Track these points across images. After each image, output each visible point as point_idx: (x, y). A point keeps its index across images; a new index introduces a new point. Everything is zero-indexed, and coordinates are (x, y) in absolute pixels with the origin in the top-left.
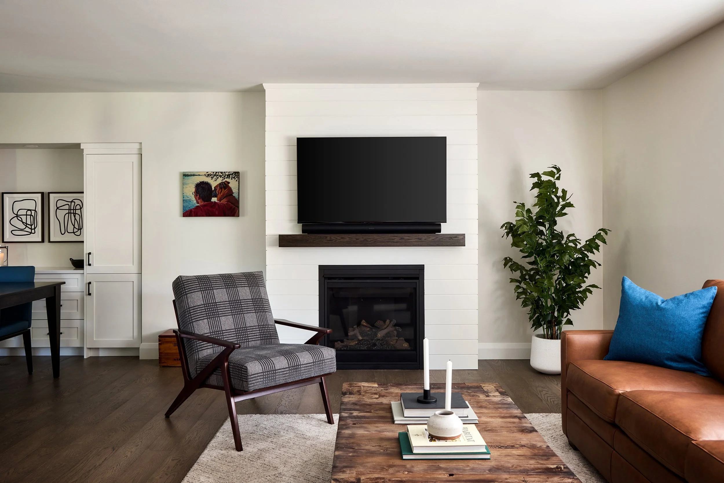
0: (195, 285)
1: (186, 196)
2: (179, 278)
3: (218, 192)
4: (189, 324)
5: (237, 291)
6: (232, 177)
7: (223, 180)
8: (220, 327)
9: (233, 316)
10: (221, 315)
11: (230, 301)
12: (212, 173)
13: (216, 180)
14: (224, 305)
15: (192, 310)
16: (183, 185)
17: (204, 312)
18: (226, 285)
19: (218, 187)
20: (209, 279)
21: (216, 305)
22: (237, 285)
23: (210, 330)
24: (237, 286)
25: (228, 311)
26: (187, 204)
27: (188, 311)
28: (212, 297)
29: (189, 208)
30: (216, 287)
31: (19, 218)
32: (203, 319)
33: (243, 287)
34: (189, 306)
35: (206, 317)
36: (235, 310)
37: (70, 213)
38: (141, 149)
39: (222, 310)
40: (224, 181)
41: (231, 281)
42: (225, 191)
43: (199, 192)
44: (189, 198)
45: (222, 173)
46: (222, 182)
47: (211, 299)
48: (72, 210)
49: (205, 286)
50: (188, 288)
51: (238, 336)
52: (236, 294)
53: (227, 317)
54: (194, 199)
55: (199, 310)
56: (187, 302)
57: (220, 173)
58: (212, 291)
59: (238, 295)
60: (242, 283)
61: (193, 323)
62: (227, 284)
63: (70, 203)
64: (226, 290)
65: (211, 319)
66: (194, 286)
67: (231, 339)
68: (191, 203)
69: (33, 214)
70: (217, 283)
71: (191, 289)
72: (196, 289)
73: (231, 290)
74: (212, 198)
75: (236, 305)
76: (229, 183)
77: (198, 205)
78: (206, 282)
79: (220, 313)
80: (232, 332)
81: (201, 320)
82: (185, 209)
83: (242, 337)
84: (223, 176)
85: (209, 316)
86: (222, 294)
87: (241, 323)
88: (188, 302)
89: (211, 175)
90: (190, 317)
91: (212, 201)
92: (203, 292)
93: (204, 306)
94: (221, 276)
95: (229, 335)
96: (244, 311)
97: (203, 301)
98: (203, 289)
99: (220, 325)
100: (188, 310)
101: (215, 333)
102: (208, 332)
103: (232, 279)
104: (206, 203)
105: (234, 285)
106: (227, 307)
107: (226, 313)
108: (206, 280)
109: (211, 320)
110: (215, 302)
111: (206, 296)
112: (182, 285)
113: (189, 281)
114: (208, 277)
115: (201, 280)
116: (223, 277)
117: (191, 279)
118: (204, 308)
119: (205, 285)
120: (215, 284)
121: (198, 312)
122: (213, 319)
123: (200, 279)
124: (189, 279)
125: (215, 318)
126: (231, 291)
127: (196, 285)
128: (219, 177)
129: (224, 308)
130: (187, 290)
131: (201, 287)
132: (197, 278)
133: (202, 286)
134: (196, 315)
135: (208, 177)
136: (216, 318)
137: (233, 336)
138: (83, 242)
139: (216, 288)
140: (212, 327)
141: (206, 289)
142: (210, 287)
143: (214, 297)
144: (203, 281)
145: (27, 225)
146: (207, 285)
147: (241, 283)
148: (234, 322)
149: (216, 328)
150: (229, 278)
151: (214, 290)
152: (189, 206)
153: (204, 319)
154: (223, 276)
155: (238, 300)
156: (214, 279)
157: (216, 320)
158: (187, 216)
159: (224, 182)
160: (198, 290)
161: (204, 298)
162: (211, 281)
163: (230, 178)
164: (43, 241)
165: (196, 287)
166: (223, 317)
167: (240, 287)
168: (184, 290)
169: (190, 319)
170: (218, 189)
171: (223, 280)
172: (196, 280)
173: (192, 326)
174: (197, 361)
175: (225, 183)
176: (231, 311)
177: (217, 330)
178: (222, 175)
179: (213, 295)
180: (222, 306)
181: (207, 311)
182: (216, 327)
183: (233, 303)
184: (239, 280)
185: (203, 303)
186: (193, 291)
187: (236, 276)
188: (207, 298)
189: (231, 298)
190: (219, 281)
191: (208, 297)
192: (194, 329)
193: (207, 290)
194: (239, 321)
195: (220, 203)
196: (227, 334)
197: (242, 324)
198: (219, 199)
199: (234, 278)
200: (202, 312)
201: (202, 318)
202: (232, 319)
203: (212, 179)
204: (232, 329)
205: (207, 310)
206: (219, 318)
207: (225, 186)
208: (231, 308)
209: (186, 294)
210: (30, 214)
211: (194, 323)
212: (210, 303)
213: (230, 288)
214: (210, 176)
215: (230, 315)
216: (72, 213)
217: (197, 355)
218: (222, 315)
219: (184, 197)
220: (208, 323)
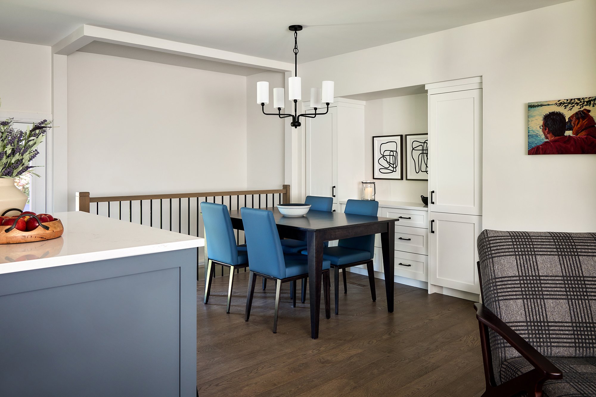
0: (506, 245)
1: (532, 130)
2: (484, 233)
3: (573, 123)
4: (493, 301)
5: (578, 262)
6: (594, 103)
7: (580, 108)
8: (544, 315)
9: (570, 301)
10: (547, 297)
11: (565, 277)
12: (565, 101)
13: (571, 109)
14: (554, 282)
15: (499, 282)
16: (528, 117)
17: (518, 287)
18: (559, 250)
19: (573, 117)
20: (531, 239)
21: (540, 280)
22: (579, 252)
23: (526, 318)
24: (579, 254)
25: (561, 291)
26: (534, 140)
27: (493, 283)
28: (532, 267)
29: (536, 144)
30: (541, 251)
31: (384, 158)
32: (515, 299)
33: (590, 256)
34: (495, 275)
35: (521, 297)
36: (573, 292)
37: (423, 153)
38: (482, 82)
39: (550, 289)
40: (582, 109)
41: (569, 245)
42: (585, 122)
43: (548, 125)
44: (535, 132)
45: (579, 99)
46: (579, 111)
47: (531, 269)
48: (425, 150)
49: (522, 248)
50: (495, 248)
51: (578, 335)
52: (576, 267)
53: (558, 301)
54: (541, 133)
55: (509, 284)
56: (492, 269)
57: (576, 100)
58: (534, 258)
59: (579, 269)
60: (590, 251)
61: (499, 302)
62: (560, 248)
63: (423, 144)
64: (559, 258)
65: (529, 300)
66: (505, 247)
67: (564, 338)
68: (539, 139)
69: (395, 155)
70: (544, 246)
71: (499, 251)
72: (507, 252)
73: (567, 259)
74: (566, 132)
75: (575, 284)
76: (589, 111)
77: (547, 140)
78: (524, 243)
79: (546, 293)
80: (565, 326)
81: (512, 299)
82: (531, 145)
83: (585, 339)
84: (580, 104)
85: (526, 295)
86: (551, 264)
87: (583, 315)
88: (494, 269)
89: (564, 103)
90: (495, 291)
91: (565, 135)
92: (518, 257)
93: (519, 278)
94: (551, 236)
95: (560, 330)
96: (591, 296)
97: (518, 271)
98: (519, 253)
99: (544, 312)
100: (494, 280)
101: (534, 324)
102: (522, 320)
103: (570, 242)
104: (557, 137)
105: (573, 252)
106: (558, 286)
107: (556, 295)
108: (525, 239)
109: (529, 302)
110: (539, 274)
111: (524, 263)
112: (488, 243)
113: (497, 238)
114: (529, 236)
115: (518, 238)
116: (555, 238)
117: (502, 236)
118: (519, 282)
119: (522, 246)
120: (539, 246)
121: (508, 286)
122: (532, 300)
123: (516, 237)
124: (498, 236)
125: (537, 301)
126: (568, 261)
127: (509, 245)
128: (575, 105)
129: (554, 286)
130: (493, 252)
131: (516, 250)
132: (510, 236)
133: (518, 248)
134: (505, 290)
135: (561, 106)
136: (539, 301)
137: (567, 334)
138: (427, 180)
139: (541, 253)
140: (531, 313)
141: (523, 253)
142: (531, 251)
143: (537, 267)
144: (520, 240)
145: (391, 164)
146: (527, 248)
147: (586, 250)
148: (570, 311)
149: (536, 317)
150: (566, 239)
151: (538, 257)
152: (536, 142)
153: (517, 299)
154: (556, 235)
155: (580, 277)
156: (539, 239)
157: (537, 302)
158: (533, 154)
159: (582, 111)
160: (511, 253)
161: (519, 266)
162: (534, 242)
163: (592, 105)
164: (402, 179)
165: (508, 249)
166: (551, 301)
167: (584, 256)
168: (489, 251)
169: (496, 295)
170: (574, 120)
171: (554, 242)
172: (508, 239)
173: (498, 306)
174: (502, 361)
175: (584, 112)
176: (565, 293)
177: (539, 320)
178: (580, 102)
179: (535, 264)
180: (550, 282)
181: (523, 287)
182: (538, 314)
183: (571, 280)
184: (583, 244)
185: (517, 274)
186: (502, 254)
187: (579, 237)
188: (524, 267)
189: (567, 272)
190: (547, 243)
191: (526, 266)
192: (500, 311)
193: (525, 255)
194: (580, 311)
195: (576, 137)
196: (556, 328)
197: (586, 316)
198: (574, 133)
199: (575, 241)
200: (514, 287)
201: (515, 297)
202: (567, 305)
203: (566, 108)
204: (566, 322)
205: (523, 285)
206: (542, 300)
207: (583, 115)
208: (565, 287)
209: (492, 257)
210: (393, 155)
211: (501, 303)
212: (529, 276)
213: (567, 255)
214: (563, 105)
215: (562, 299)
216: (425, 153)
217: (503, 353)
218: (549, 297)
219: (530, 131)
220: (524, 305)
